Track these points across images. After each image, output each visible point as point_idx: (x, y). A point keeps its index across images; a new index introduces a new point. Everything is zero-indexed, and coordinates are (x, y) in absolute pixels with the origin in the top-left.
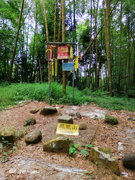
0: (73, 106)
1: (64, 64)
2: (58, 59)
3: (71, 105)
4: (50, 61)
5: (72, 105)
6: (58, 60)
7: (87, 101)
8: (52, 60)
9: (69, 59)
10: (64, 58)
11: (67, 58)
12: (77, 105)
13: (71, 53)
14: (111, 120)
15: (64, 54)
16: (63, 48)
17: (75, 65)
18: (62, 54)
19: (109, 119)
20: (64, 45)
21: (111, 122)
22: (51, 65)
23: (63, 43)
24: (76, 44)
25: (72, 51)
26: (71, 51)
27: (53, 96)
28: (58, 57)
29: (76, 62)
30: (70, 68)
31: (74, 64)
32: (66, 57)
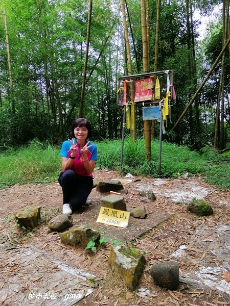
1: (145, 109)
2: (135, 101)
4: (124, 106)
6: (136, 103)
8: (127, 104)
9: (154, 100)
10: (145, 100)
11: (150, 99)
13: (158, 89)
14: (197, 206)
15: (146, 92)
16: (144, 83)
17: (163, 110)
18: (143, 93)
19: (193, 205)
20: (146, 77)
21: (197, 210)
22: (126, 113)
23: (144, 74)
24: (165, 72)
26: (158, 86)
28: (136, 98)
29: (165, 104)
30: (155, 114)
31: (162, 107)
32: (148, 97)
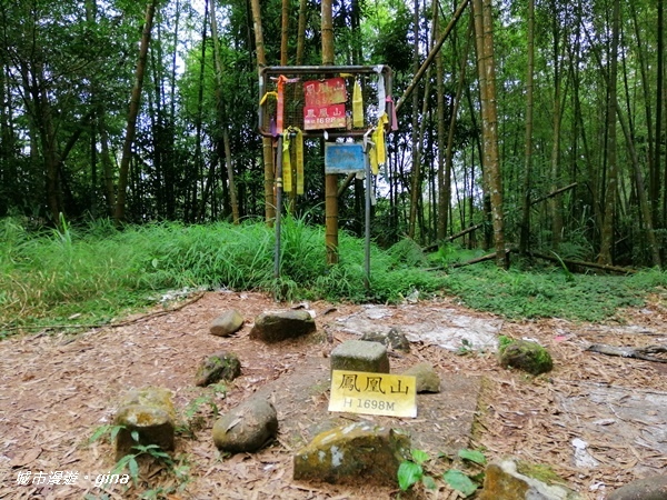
0: (370, 306)
1: (330, 148)
2: (306, 128)
3: (361, 303)
4: (278, 136)
5: (365, 303)
6: (308, 131)
7: (418, 288)
8: (285, 133)
9: (350, 128)
10: (331, 126)
11: (342, 125)
12: (383, 300)
13: (358, 104)
14: (530, 354)
15: (331, 110)
16: (324, 88)
17: (372, 152)
18: (323, 112)
19: (519, 352)
20: (330, 75)
21: (529, 362)
22: (283, 153)
23: (324, 67)
24: (375, 69)
25: (361, 100)
26: (358, 98)
27: (289, 271)
28: (307, 122)
29: (375, 138)
30: (351, 161)
31: (369, 146)
32: (338, 122)
